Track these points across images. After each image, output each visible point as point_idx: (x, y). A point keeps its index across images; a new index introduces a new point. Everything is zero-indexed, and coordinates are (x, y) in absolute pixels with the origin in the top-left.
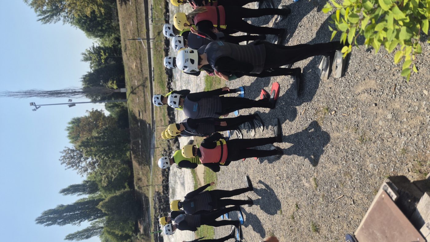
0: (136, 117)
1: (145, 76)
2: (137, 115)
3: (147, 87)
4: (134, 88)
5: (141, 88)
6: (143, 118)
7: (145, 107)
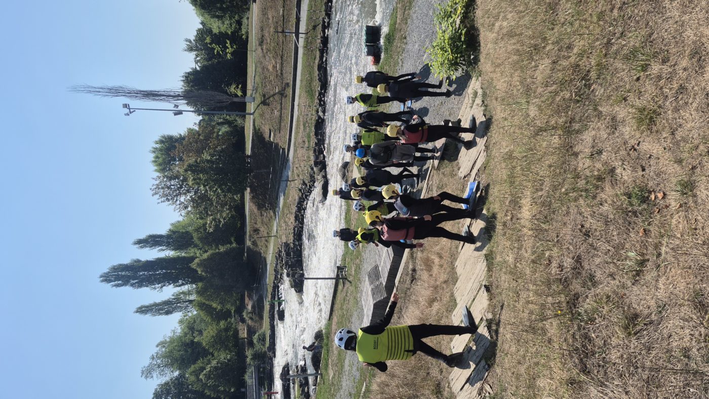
0: (264, 138)
1: (285, 81)
2: (266, 136)
3: (286, 96)
4: (267, 96)
5: (277, 97)
6: (274, 139)
7: (280, 125)
